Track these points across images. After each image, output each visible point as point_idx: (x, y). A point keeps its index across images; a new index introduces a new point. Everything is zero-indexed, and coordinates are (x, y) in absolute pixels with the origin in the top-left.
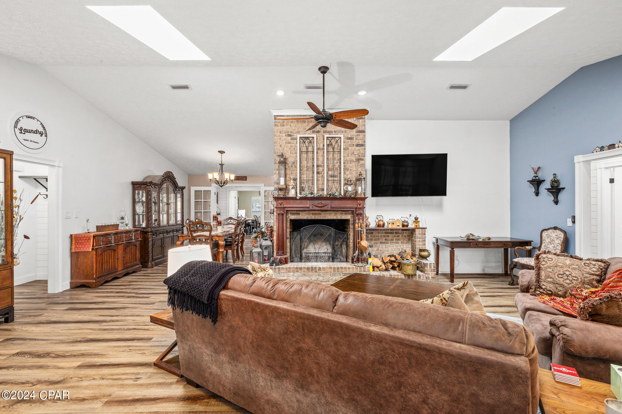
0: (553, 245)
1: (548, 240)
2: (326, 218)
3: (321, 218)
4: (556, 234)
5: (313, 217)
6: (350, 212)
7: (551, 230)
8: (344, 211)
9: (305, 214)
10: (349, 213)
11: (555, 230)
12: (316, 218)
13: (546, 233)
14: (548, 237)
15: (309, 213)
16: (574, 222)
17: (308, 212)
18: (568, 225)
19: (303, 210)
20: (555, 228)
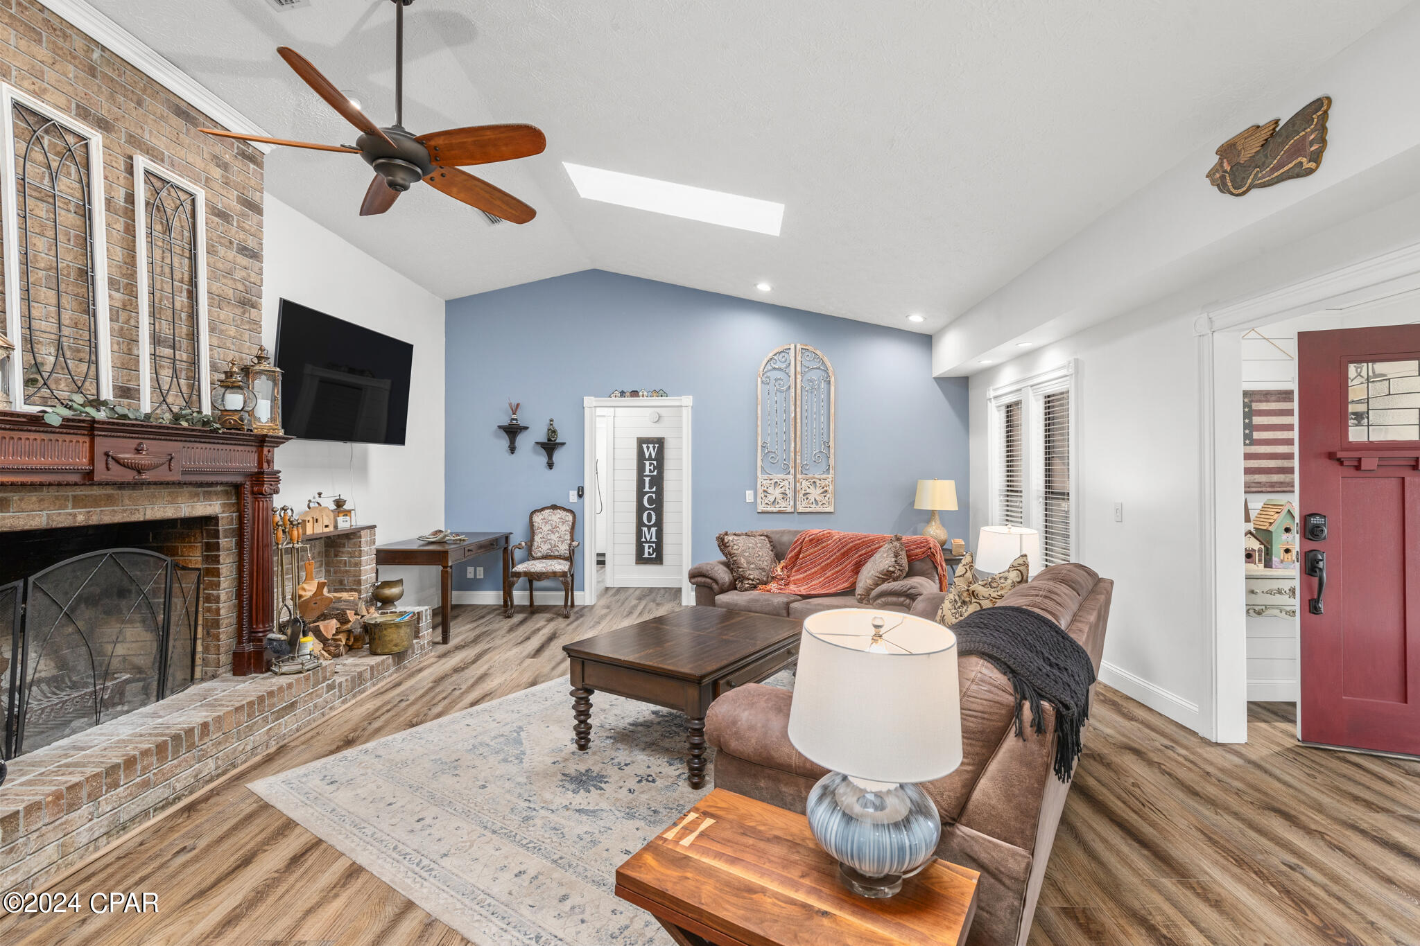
0: (557, 535)
1: (546, 528)
2: (138, 517)
3: (118, 518)
4: (558, 516)
5: (80, 517)
6: (219, 488)
7: (547, 511)
8: (201, 485)
9: (41, 501)
10: (216, 493)
11: (554, 509)
12: (95, 520)
13: (541, 517)
14: (546, 523)
15: (57, 498)
16: (581, 496)
17: (53, 492)
18: (571, 501)
19: (23, 484)
20: (554, 507)
